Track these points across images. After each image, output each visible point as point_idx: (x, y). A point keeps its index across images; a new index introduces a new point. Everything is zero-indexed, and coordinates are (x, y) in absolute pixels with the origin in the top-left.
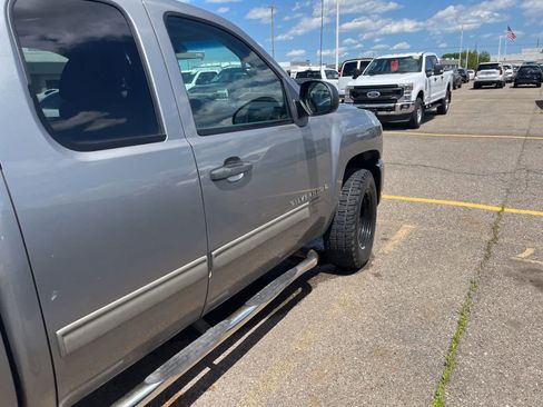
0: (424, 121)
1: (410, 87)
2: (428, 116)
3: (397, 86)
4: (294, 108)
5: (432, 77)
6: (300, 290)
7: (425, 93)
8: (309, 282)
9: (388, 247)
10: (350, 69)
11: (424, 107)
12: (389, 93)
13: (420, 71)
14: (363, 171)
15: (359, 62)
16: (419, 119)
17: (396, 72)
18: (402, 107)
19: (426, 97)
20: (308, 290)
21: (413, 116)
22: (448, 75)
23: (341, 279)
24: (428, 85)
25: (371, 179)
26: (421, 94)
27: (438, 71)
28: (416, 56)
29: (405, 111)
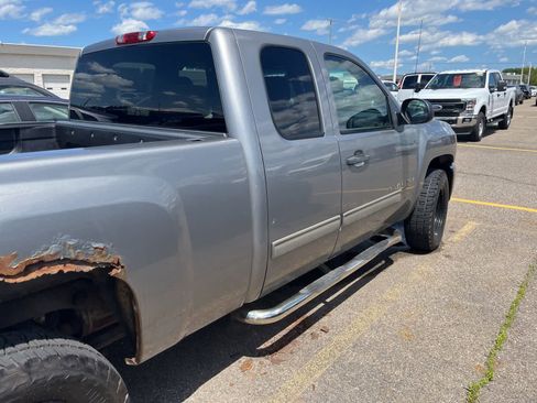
0: (485, 134)
1: (473, 102)
2: (489, 130)
3: (459, 100)
4: (395, 118)
5: (495, 93)
6: (383, 262)
7: (488, 107)
8: (391, 257)
9: (456, 238)
10: (410, 82)
11: (486, 121)
12: (451, 107)
13: (483, 86)
14: (440, 171)
15: (420, 76)
16: (481, 132)
17: (459, 87)
18: (464, 120)
19: (488, 112)
20: (390, 262)
21: (474, 130)
22: (511, 92)
23: (417, 257)
24: (490, 100)
25: (445, 178)
26: (483, 109)
27: (501, 88)
28: (480, 72)
29: (466, 124)
